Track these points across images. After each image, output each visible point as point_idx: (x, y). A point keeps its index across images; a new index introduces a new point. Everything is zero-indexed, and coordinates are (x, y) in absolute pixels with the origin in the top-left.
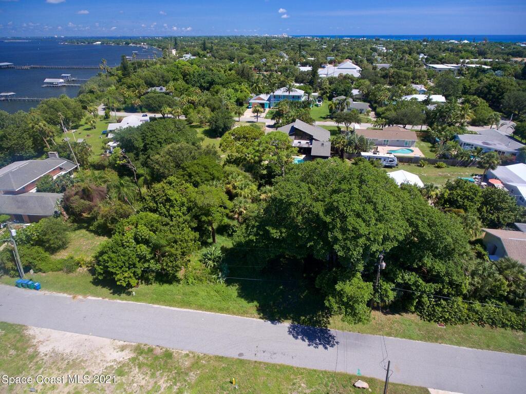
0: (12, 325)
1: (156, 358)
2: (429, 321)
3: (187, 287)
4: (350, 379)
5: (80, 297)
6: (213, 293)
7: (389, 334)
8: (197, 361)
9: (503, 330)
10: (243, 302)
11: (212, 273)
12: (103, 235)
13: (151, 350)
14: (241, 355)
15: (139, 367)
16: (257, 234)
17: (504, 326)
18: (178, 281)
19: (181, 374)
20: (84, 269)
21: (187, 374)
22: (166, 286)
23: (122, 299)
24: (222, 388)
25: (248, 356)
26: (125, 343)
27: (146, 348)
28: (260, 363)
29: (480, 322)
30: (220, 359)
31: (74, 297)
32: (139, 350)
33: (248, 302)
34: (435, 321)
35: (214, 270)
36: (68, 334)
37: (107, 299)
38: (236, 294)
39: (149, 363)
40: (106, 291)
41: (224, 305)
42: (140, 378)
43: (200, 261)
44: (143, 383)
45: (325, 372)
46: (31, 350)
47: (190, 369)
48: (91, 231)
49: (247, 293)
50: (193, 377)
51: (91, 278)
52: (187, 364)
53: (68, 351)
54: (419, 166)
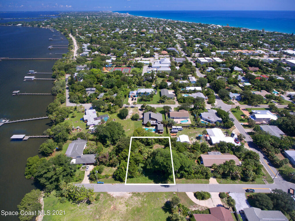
1: (137, 194)
3: (137, 178)
4: (173, 192)
5: (114, 184)
6: (143, 179)
7: (179, 183)
8: (145, 194)
10: (150, 180)
13: (135, 193)
15: (135, 196)
17: (200, 178)
18: (134, 177)
19: (143, 196)
20: (110, 177)
22: (132, 179)
24: (151, 197)
25: (154, 191)
26: (129, 192)
28: (156, 192)
29: (196, 178)
30: (149, 192)
32: (132, 193)
34: (188, 179)
35: (142, 173)
36: (117, 192)
37: (120, 184)
38: (148, 179)
40: (118, 182)
41: (146, 181)
42: (136, 198)
43: (138, 171)
45: (168, 192)
46: (112, 196)
47: (144, 195)
49: (150, 178)
51: (113, 179)
52: (143, 194)
53: (119, 195)
54: (189, 129)
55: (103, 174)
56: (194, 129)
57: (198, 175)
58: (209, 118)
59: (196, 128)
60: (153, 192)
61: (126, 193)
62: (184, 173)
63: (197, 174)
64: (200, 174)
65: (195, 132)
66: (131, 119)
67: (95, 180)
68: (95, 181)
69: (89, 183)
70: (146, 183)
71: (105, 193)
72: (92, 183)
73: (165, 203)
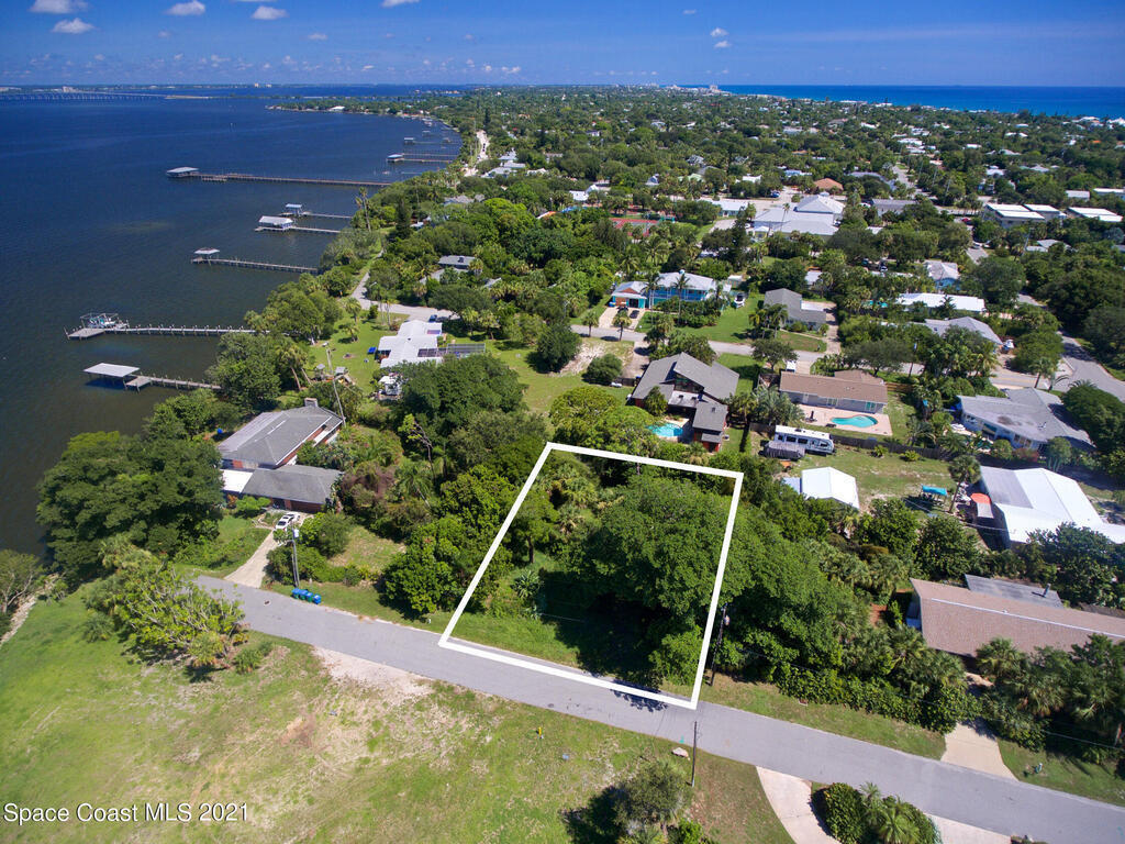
0: (297, 643)
1: (457, 697)
2: (789, 695)
3: (493, 620)
4: (670, 746)
5: (367, 618)
6: (524, 631)
7: (732, 705)
8: (502, 706)
9: (881, 717)
10: (561, 647)
11: (525, 605)
12: (387, 538)
13: (451, 689)
14: (551, 705)
15: (440, 705)
16: (582, 566)
17: (882, 712)
18: (483, 611)
19: (483, 717)
20: (367, 584)
21: (490, 718)
23: (416, 627)
24: (528, 737)
25: (559, 708)
26: (423, 678)
27: (445, 686)
28: (572, 717)
29: (854, 705)
30: (527, 707)
31: (360, 618)
32: (438, 686)
33: (568, 647)
34: (797, 697)
35: (529, 602)
36: (360, 660)
37: (398, 625)
38: (553, 635)
39: (449, 701)
40: (395, 613)
41: (537, 646)
42: (440, 716)
43: (512, 587)
44: (444, 720)
45: (644, 735)
46: (323, 673)
47: (494, 713)
48: (373, 531)
49: (567, 636)
50: (496, 721)
51: (376, 596)
52: (491, 708)
53: (362, 678)
54: (874, 455)
55: (339, 562)
56: (905, 459)
57: (872, 687)
58: (1005, 420)
59: (917, 456)
60: (551, 714)
61: (403, 673)
62: (769, 647)
63: (865, 677)
64: (887, 684)
65: (904, 472)
66: (583, 375)
67: (287, 579)
68: (285, 583)
69: (259, 585)
70: (533, 653)
71: (301, 650)
72: (269, 588)
73: (598, 794)
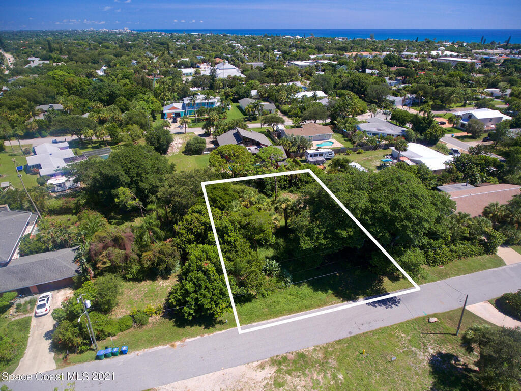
1: (294, 362)
2: (434, 266)
3: (266, 300)
4: (424, 319)
5: (178, 343)
6: (290, 297)
8: (326, 351)
9: (472, 258)
11: (278, 281)
12: (145, 280)
13: (285, 359)
14: (350, 333)
15: (289, 374)
17: (471, 255)
18: (254, 297)
19: (323, 366)
20: (156, 318)
22: (249, 305)
23: (220, 330)
24: (359, 360)
25: (356, 332)
26: (260, 362)
27: (279, 358)
28: (367, 333)
30: (339, 342)
31: (172, 346)
33: (325, 293)
34: (438, 265)
36: (203, 377)
37: (206, 335)
38: (310, 290)
39: (293, 367)
40: (196, 328)
41: (306, 303)
42: (298, 382)
47: (325, 358)
50: (332, 362)
52: (320, 355)
56: (359, 153)
58: (379, 130)
59: (363, 151)
60: (356, 337)
61: (243, 368)
65: (365, 158)
67: (84, 347)
68: (82, 352)
69: (53, 366)
70: (308, 307)
72: (69, 364)
73: (429, 368)
